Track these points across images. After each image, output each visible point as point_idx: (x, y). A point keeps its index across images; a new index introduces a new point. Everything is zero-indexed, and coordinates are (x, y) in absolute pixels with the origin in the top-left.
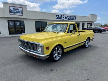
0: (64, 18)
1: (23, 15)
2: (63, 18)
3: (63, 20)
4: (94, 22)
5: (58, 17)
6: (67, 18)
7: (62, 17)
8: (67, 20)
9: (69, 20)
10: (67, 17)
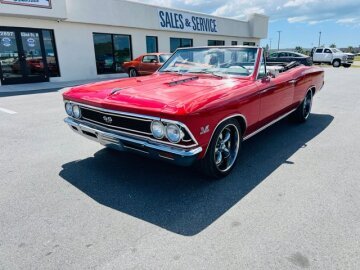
0: (184, 22)
1: (50, 7)
2: (179, 23)
3: (180, 30)
4: (259, 39)
5: (164, 17)
6: (192, 24)
7: (176, 21)
8: (190, 29)
9: (197, 31)
10: (190, 20)
